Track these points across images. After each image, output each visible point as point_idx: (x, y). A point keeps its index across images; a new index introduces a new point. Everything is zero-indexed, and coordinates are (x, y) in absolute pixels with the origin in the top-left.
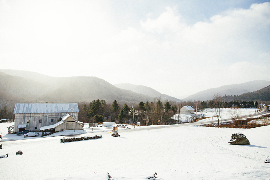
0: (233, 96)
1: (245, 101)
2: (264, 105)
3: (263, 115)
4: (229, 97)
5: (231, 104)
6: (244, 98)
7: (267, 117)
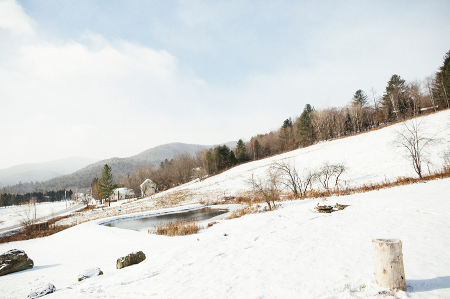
0: (34, 182)
1: (53, 191)
2: (82, 194)
3: (76, 210)
4: (26, 185)
5: (29, 197)
6: (52, 186)
7: (81, 212)
